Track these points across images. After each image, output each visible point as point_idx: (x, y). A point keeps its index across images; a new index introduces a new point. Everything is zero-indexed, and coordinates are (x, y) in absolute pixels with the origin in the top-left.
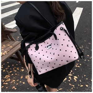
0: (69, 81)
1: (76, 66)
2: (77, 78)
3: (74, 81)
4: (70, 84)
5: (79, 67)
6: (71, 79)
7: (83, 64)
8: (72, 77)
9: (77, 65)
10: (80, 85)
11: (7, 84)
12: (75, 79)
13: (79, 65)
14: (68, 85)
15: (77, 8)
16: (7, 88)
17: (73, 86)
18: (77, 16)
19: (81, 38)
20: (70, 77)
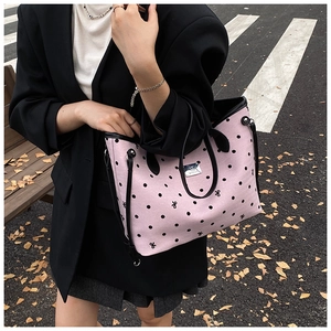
0: (260, 278)
1: (286, 225)
2: (287, 266)
3: (277, 280)
4: (261, 290)
5: (295, 227)
6: (265, 271)
7: (310, 219)
8: (271, 265)
9: (291, 223)
10: (300, 292)
11: (35, 290)
12: (279, 271)
13: (296, 221)
14: (254, 294)
15: (296, 23)
16: (35, 304)
17: (271, 298)
18: (295, 49)
19: (308, 126)
20: (262, 266)
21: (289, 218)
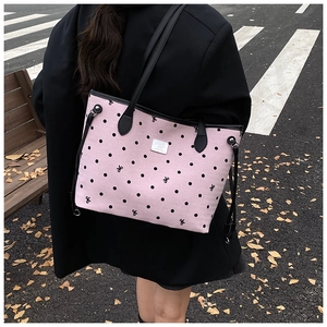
0: (252, 265)
1: (280, 219)
2: (278, 255)
3: (268, 267)
4: (253, 276)
5: (288, 220)
6: (257, 260)
7: (303, 213)
8: (263, 254)
9: (284, 217)
10: (289, 278)
11: (44, 273)
12: (271, 260)
13: (289, 216)
14: (246, 279)
15: (299, 33)
16: (44, 285)
17: (262, 283)
18: (297, 58)
19: (306, 129)
20: (254, 255)
21: (283, 213)
